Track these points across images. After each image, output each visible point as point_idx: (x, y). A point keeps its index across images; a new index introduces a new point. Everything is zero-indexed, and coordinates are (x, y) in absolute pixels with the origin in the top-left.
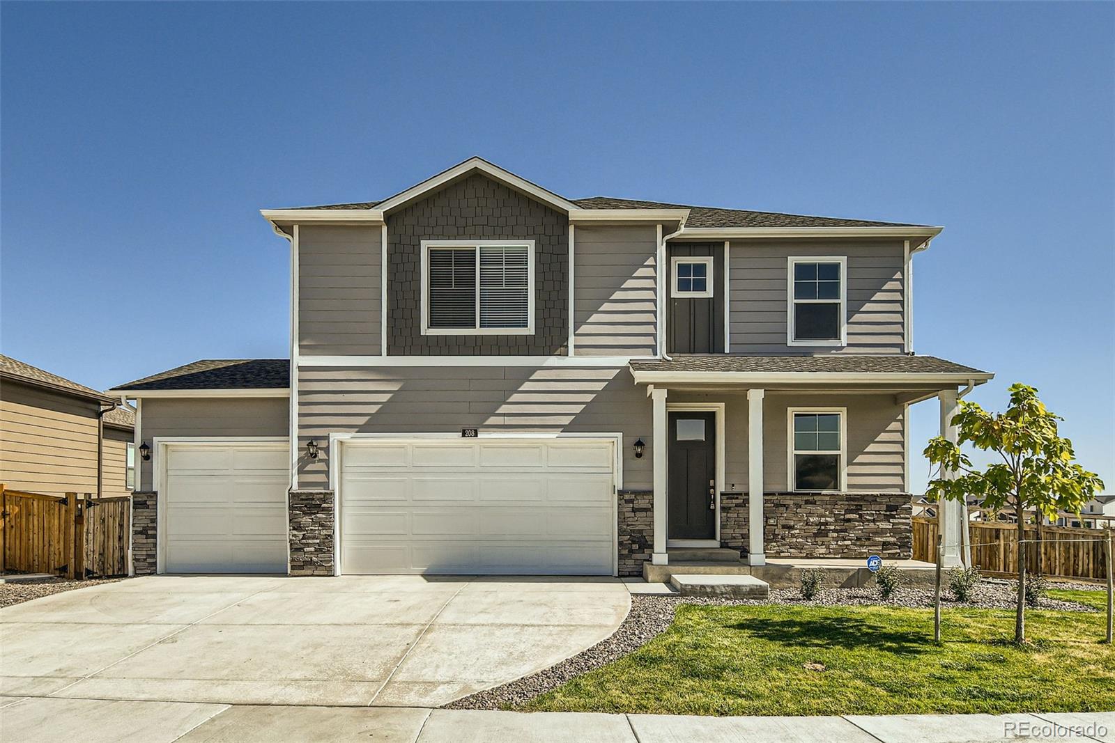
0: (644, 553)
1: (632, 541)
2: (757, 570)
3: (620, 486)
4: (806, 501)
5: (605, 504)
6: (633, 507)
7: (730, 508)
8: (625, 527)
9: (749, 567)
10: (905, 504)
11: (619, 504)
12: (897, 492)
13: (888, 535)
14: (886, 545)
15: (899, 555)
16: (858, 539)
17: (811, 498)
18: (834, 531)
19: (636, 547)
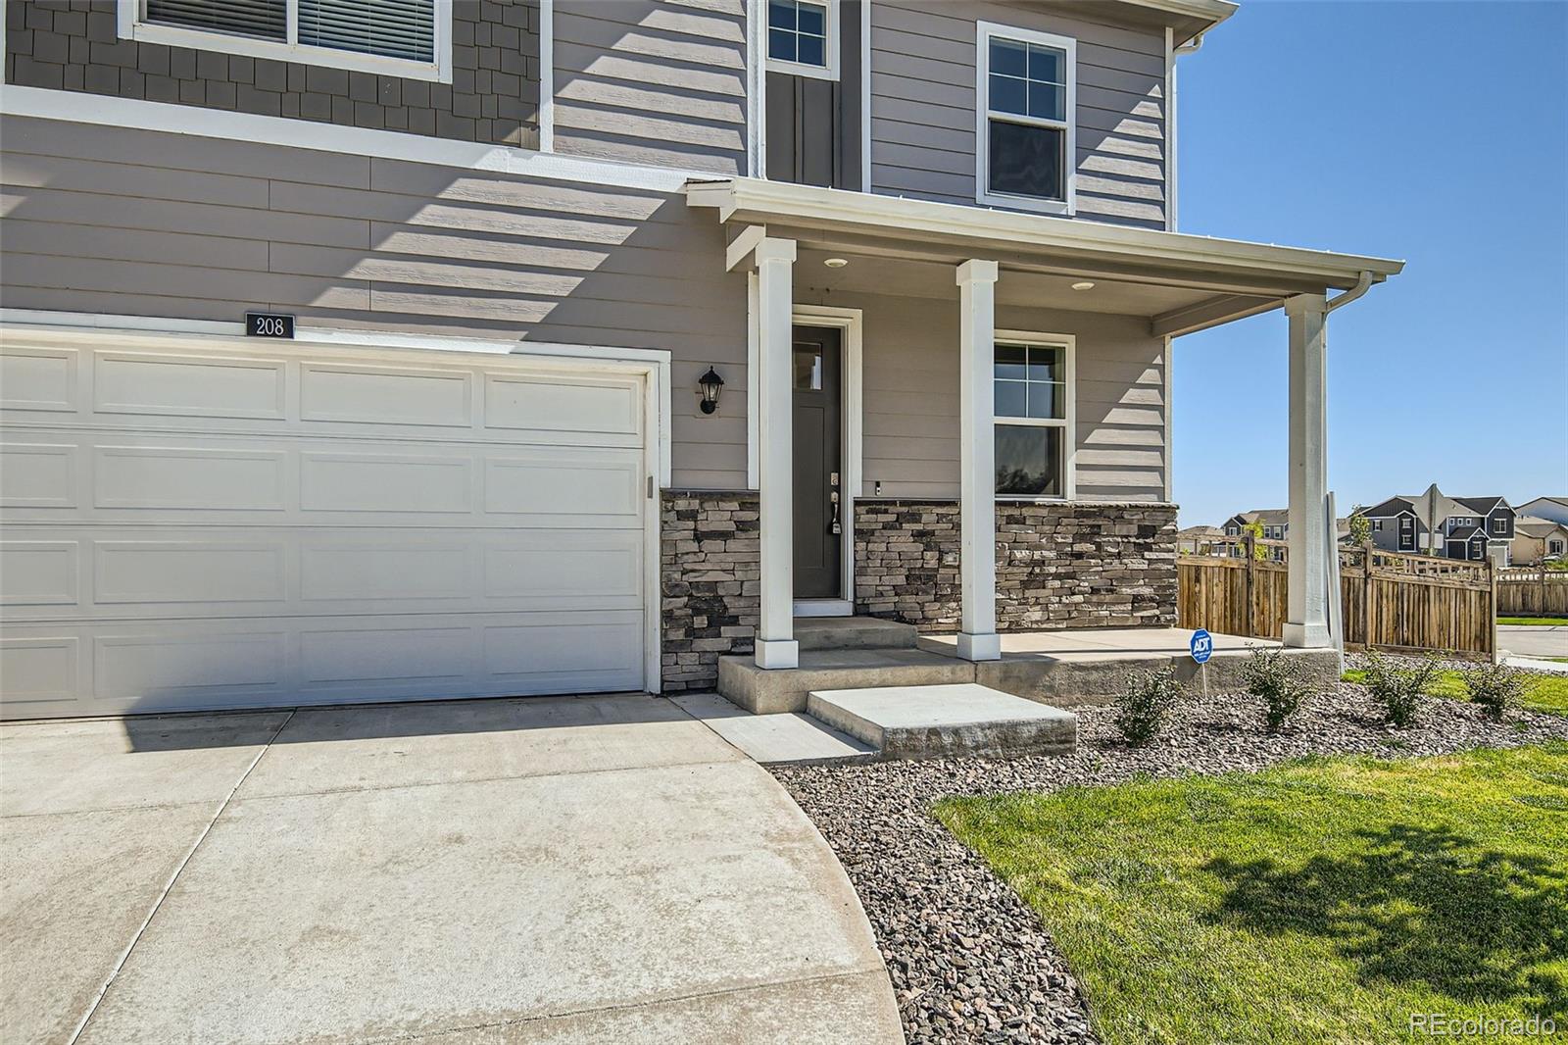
0: (719, 635)
1: (694, 609)
2: (988, 670)
3: (664, 480)
4: (1008, 517)
5: (630, 523)
6: (695, 530)
7: (872, 532)
8: (677, 576)
9: (973, 666)
10: (1166, 522)
11: (664, 522)
12: (1151, 500)
13: (1142, 582)
14: (1137, 600)
15: (1159, 619)
16: (1094, 591)
17: (1016, 512)
18: (1057, 576)
19: (701, 622)
